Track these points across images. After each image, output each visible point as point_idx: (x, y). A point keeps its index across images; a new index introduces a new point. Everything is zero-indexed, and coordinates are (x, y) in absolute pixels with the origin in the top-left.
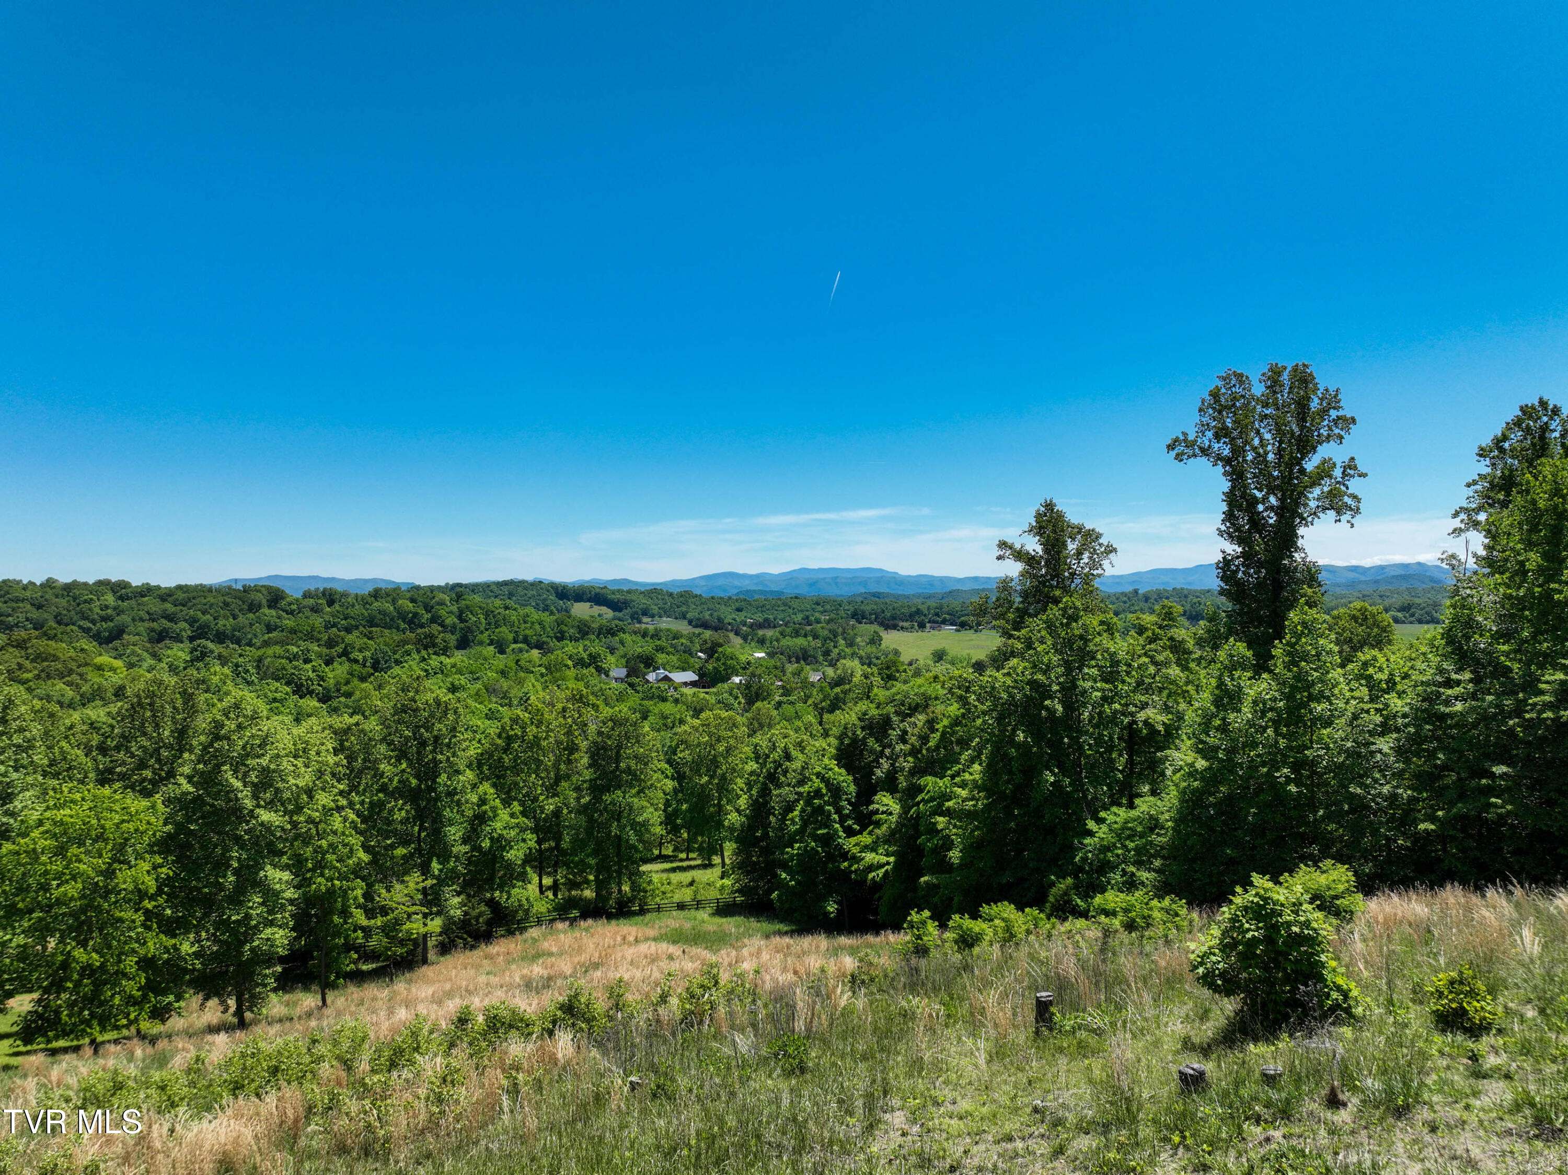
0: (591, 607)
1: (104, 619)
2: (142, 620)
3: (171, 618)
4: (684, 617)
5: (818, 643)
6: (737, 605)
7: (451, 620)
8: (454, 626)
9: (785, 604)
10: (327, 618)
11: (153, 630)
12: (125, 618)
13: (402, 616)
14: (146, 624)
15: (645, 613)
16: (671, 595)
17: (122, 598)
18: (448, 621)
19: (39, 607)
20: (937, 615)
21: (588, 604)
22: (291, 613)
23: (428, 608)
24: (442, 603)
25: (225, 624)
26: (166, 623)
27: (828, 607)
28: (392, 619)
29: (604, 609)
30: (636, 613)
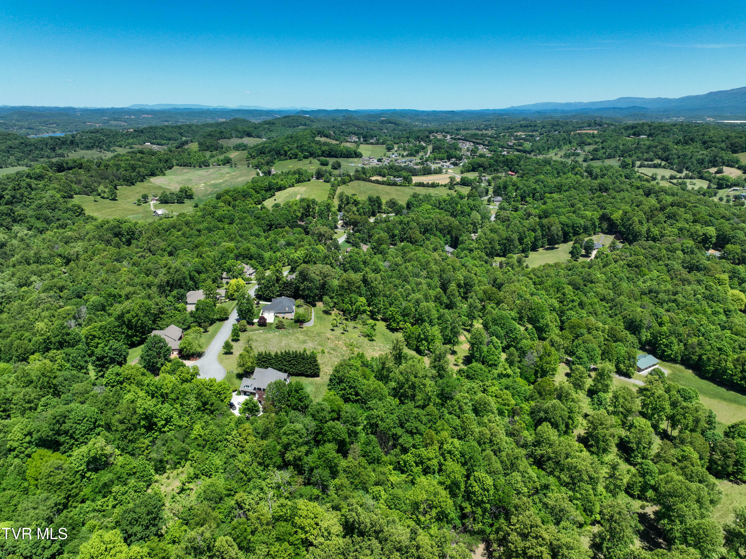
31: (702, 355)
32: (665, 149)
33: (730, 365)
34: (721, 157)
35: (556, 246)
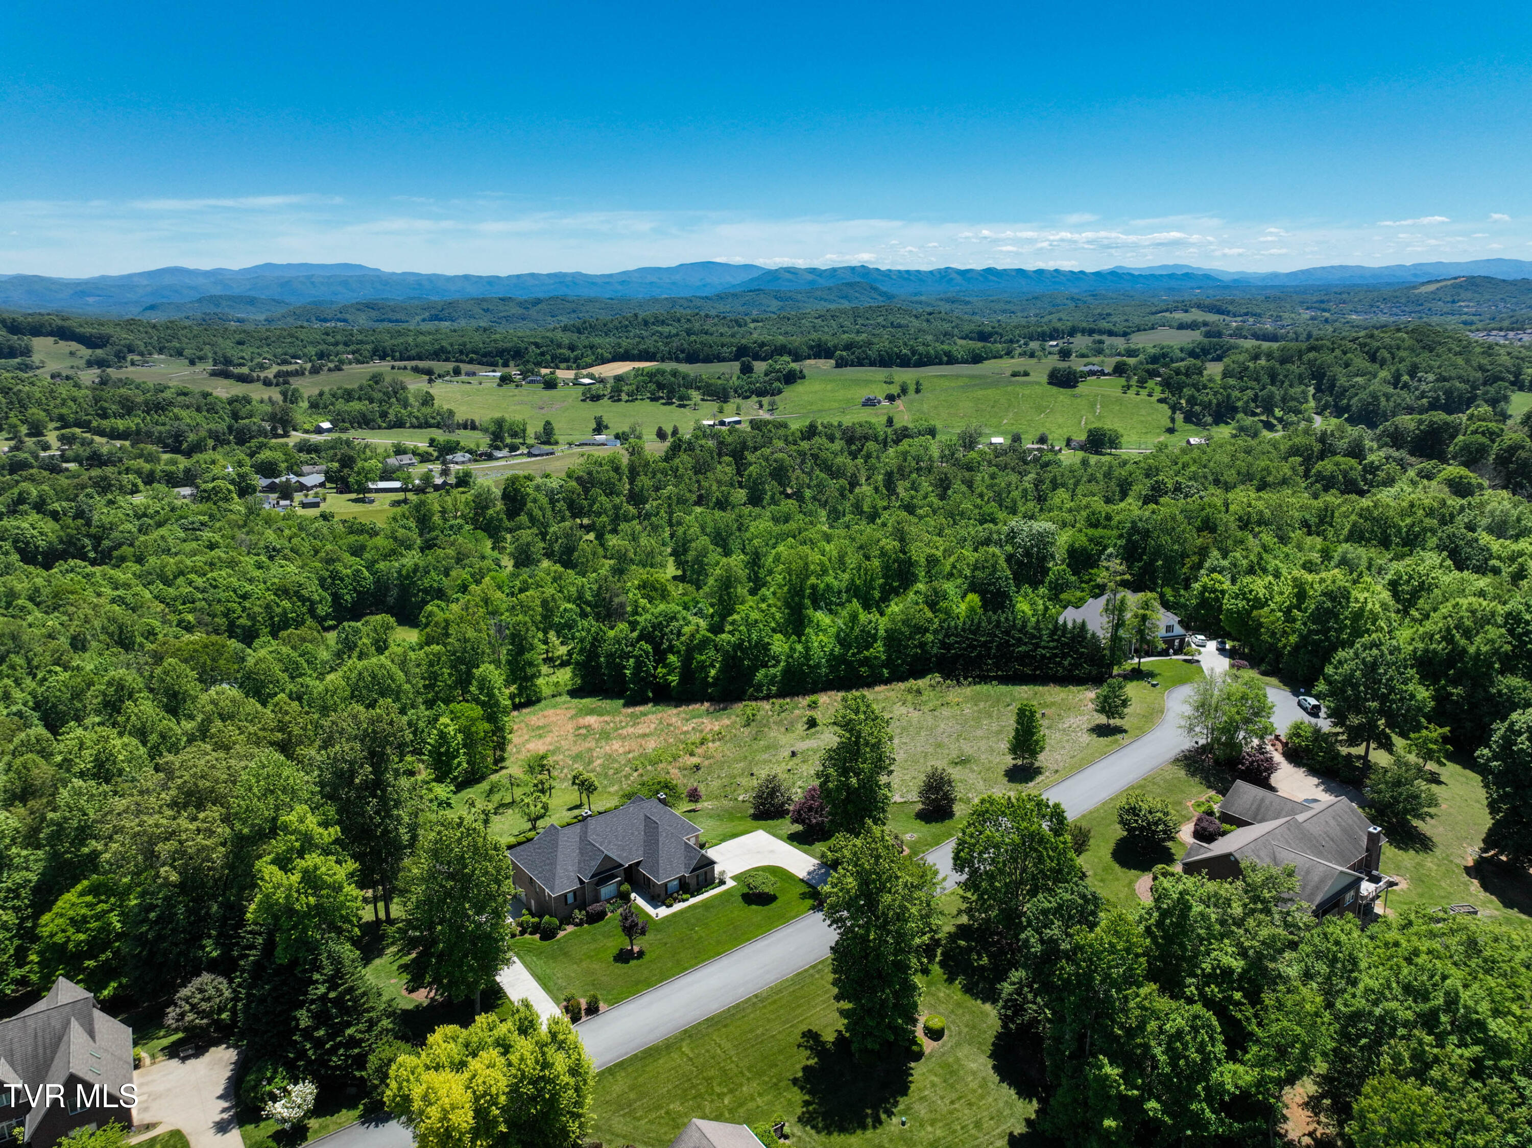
0: (56, 343)
4: (180, 353)
5: (375, 406)
6: (237, 337)
9: (292, 336)
15: (131, 350)
16: (154, 327)
20: (461, 352)
21: (51, 340)
27: (339, 337)
29: (74, 346)
30: (120, 351)
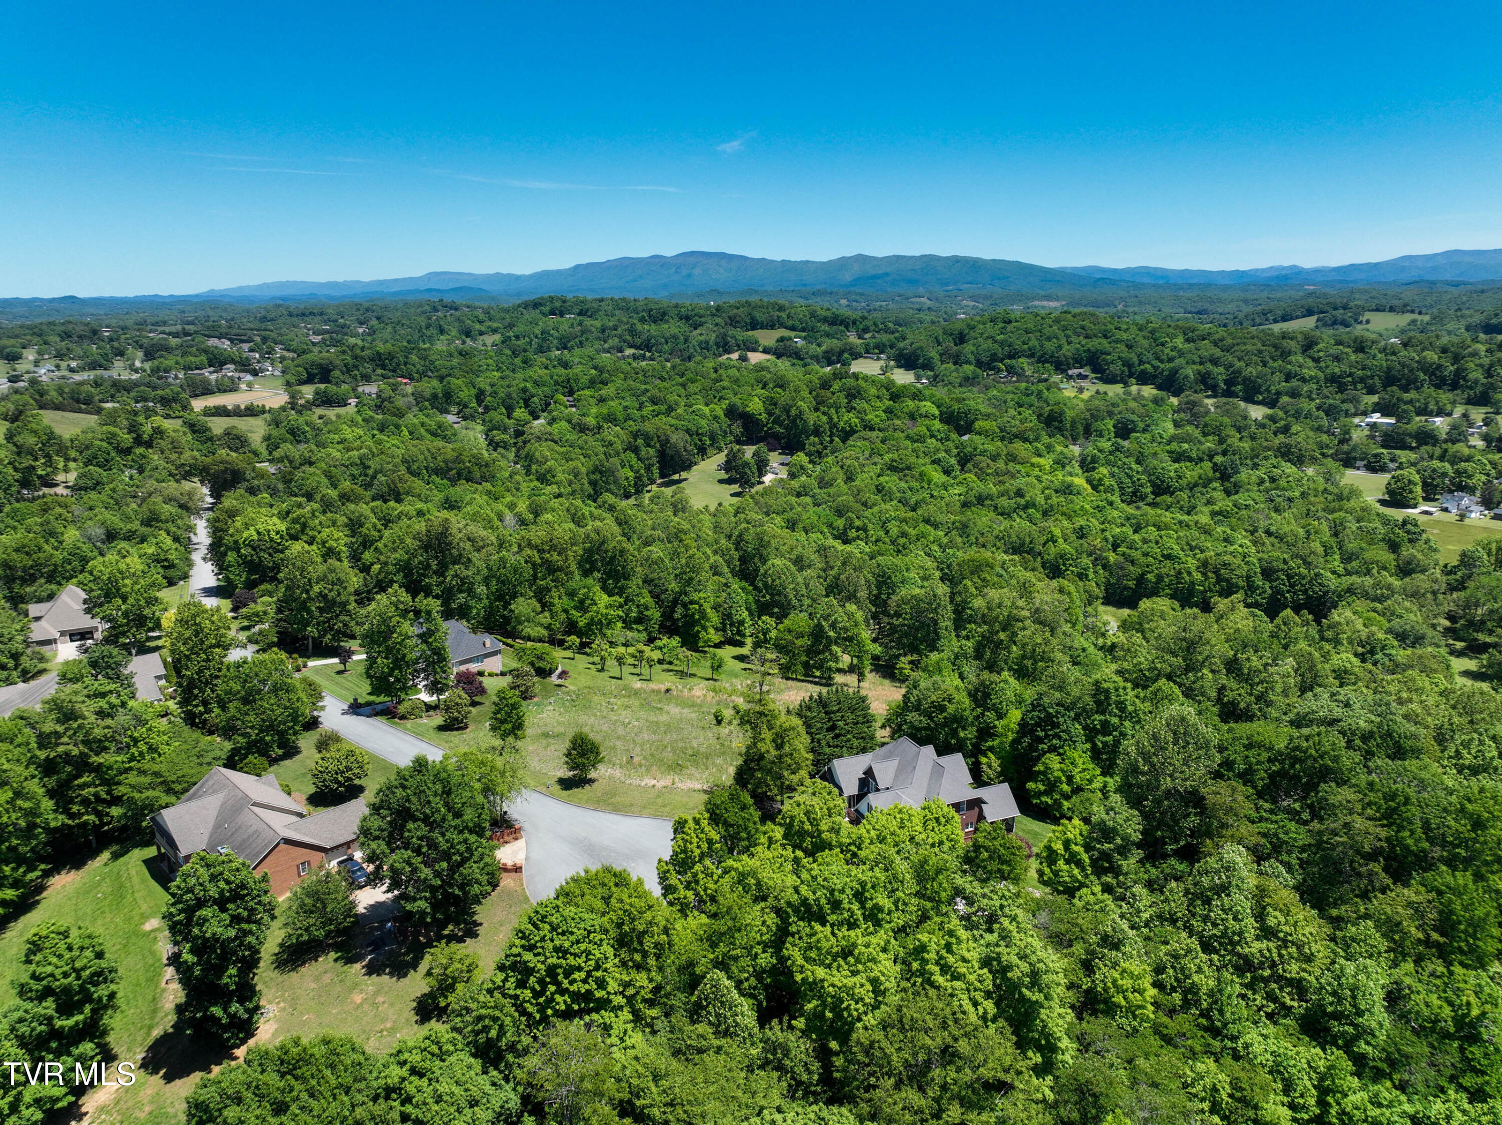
1: (1171, 360)
2: (1194, 363)
3: (1215, 362)
7: (1476, 375)
8: (1476, 382)
10: (1344, 368)
11: (1199, 373)
12: (1180, 361)
13: (1425, 367)
14: (1197, 367)
17: (1188, 341)
18: (1472, 376)
19: (1130, 347)
22: (1316, 360)
23: (1456, 359)
24: (1475, 354)
25: (1252, 371)
26: (1209, 366)
28: (1411, 371)
31: (1143, 575)
32: (632, 331)
33: (1198, 576)
34: (733, 337)
35: (684, 475)
